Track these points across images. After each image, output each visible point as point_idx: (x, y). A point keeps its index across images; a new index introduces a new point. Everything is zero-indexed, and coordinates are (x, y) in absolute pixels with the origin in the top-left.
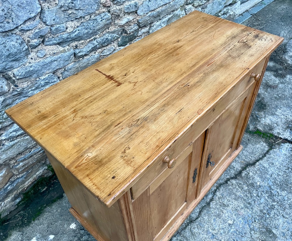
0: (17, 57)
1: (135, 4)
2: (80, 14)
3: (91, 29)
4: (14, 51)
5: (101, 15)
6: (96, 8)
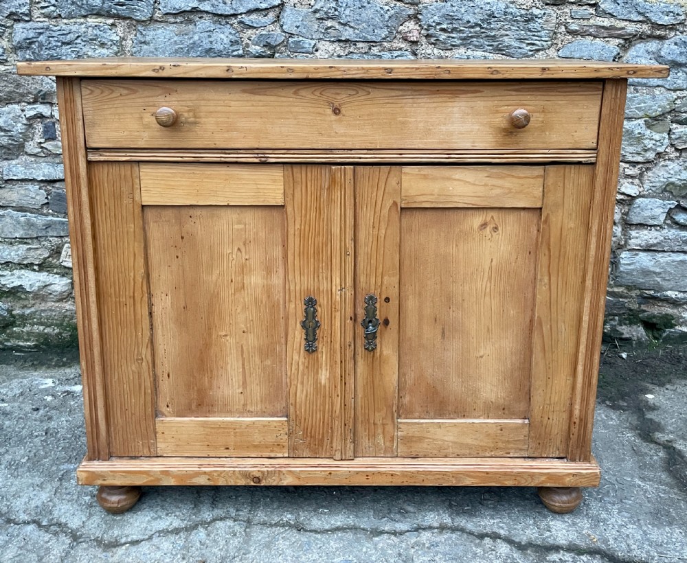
5: (394, 52)
6: (383, 35)
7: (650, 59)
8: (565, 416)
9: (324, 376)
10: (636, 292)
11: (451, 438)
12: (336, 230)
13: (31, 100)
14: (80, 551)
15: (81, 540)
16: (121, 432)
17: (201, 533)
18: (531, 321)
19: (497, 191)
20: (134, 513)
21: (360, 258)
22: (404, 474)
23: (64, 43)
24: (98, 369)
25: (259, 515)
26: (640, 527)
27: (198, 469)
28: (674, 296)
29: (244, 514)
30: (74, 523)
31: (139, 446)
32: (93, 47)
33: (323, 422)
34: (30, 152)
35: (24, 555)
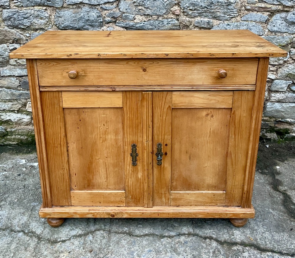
0: (93, 24)
1: (208, 22)
2: (148, 12)
3: (155, 27)
4: (92, 19)
5: (169, 19)
6: (164, 12)
7: (282, 21)
8: (241, 190)
9: (140, 175)
10: (273, 119)
11: (193, 199)
12: (145, 117)
13: (11, 42)
14: (41, 245)
15: (42, 240)
16: (56, 197)
17: (90, 237)
18: (227, 153)
19: (213, 102)
20: (63, 227)
21: (155, 129)
22: (173, 214)
23: (25, 18)
24: (46, 173)
25: (114, 228)
26: (271, 233)
27: (89, 212)
28: (290, 121)
29: (107, 227)
30: (38, 232)
31: (64, 202)
32: (37, 19)
33: (140, 193)
34: (12, 64)
35: (19, 247)
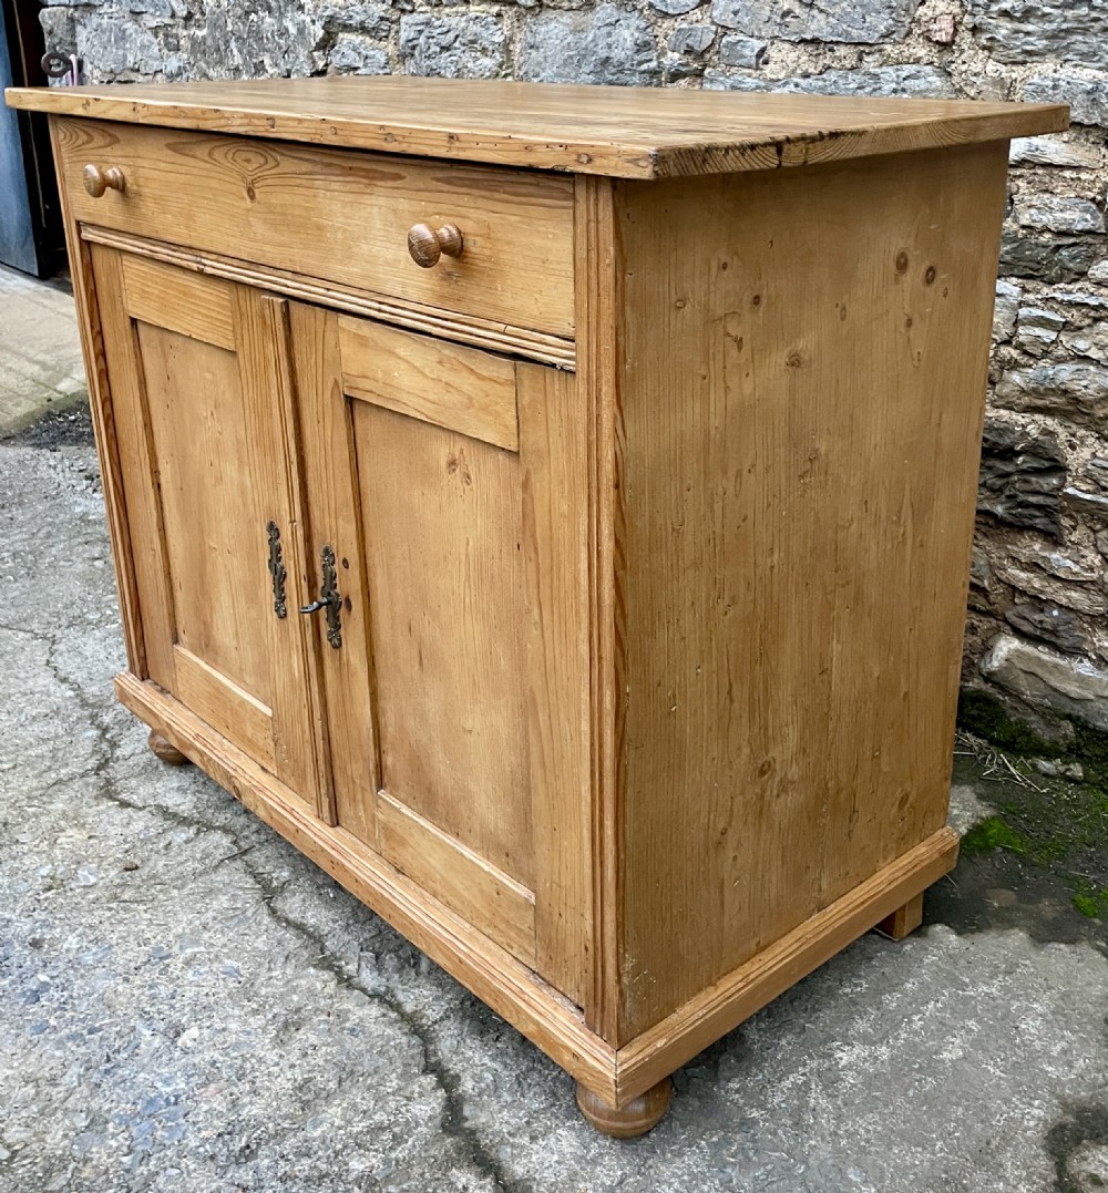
0: (623, 78)
1: (1090, 86)
2: (818, 25)
4: (619, 57)
5: (905, 67)
6: (882, 29)
17: (186, 835)
23: (443, 48)
25: (265, 851)
32: (473, 54)
